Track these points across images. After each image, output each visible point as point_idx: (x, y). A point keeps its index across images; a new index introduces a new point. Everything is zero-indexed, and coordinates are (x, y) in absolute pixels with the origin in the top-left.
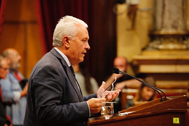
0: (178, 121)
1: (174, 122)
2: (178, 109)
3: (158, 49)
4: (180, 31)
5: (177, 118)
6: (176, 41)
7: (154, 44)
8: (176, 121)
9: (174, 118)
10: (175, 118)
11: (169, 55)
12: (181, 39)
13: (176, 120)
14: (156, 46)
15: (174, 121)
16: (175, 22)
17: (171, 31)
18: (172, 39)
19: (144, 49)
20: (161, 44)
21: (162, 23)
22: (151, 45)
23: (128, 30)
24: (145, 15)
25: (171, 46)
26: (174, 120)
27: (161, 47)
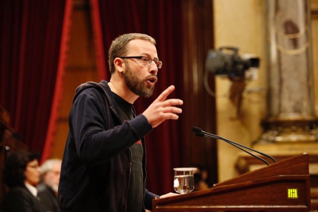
0: (296, 194)
1: (289, 196)
2: (296, 175)
3: (274, 142)
4: (306, 116)
5: (294, 190)
6: (300, 130)
7: (270, 136)
8: (292, 194)
9: (289, 190)
10: (291, 190)
11: (291, 149)
12: (307, 128)
13: (292, 192)
14: (271, 138)
15: (289, 194)
16: (298, 103)
17: (292, 116)
18: (294, 128)
19: (254, 143)
20: (278, 135)
21: (280, 105)
22: (265, 136)
23: (232, 119)
24: (255, 98)
25: (294, 137)
26: (289, 192)
27: (279, 139)
